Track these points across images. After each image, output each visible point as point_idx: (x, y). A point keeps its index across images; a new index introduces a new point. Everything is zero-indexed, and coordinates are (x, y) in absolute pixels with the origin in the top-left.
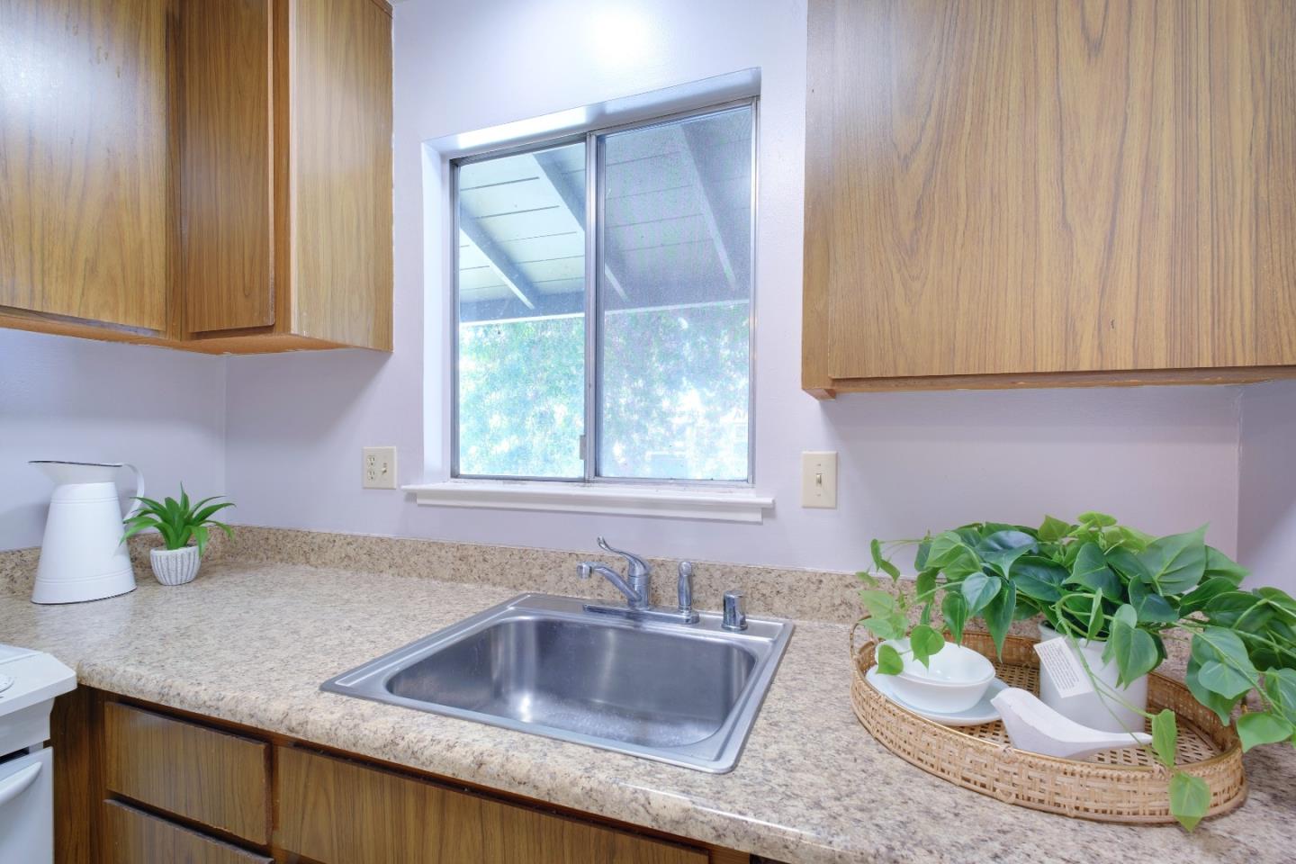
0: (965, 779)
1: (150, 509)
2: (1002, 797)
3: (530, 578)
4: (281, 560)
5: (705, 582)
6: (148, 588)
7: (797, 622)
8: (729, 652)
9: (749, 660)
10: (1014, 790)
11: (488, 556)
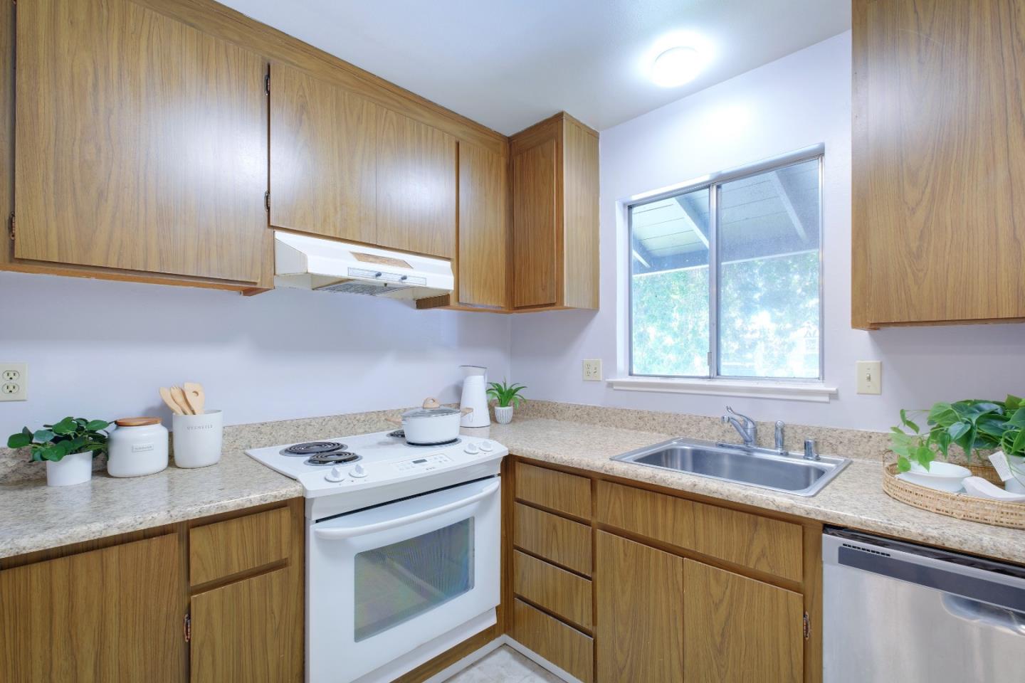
0: (937, 510)
1: (493, 388)
2: (956, 516)
3: (681, 430)
4: (541, 417)
5: (791, 435)
6: (494, 425)
7: (854, 460)
8: (808, 469)
9: (820, 473)
10: (963, 513)
11: (656, 418)
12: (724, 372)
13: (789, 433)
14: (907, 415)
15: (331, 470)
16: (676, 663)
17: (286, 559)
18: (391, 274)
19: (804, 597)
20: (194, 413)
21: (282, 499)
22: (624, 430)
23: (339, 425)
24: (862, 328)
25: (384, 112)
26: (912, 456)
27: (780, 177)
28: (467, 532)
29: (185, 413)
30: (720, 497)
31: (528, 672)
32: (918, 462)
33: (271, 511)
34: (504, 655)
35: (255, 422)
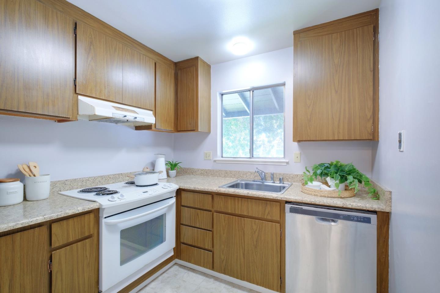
0: (314, 194)
1: (168, 163)
2: (318, 196)
3: (241, 176)
4: (187, 174)
5: (276, 176)
6: (168, 178)
7: (293, 183)
8: (280, 187)
9: (284, 187)
10: (320, 195)
11: (232, 173)
12: (254, 156)
13: (275, 176)
14: (307, 168)
15: (111, 197)
16: (242, 254)
17: (91, 234)
18: (130, 116)
19: (280, 225)
20: (34, 176)
21: (91, 209)
22: (220, 178)
23: (102, 180)
24: (295, 142)
25: (126, 48)
26: (308, 180)
27: (272, 91)
28: (163, 219)
29: (30, 176)
30: (256, 196)
31: (186, 271)
32: (310, 182)
33: (86, 215)
34: (176, 267)
35: (62, 180)
